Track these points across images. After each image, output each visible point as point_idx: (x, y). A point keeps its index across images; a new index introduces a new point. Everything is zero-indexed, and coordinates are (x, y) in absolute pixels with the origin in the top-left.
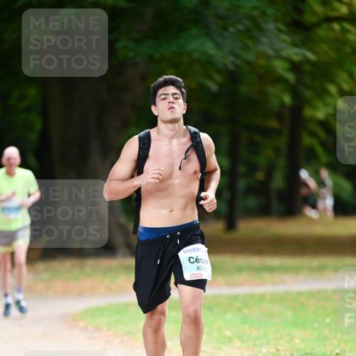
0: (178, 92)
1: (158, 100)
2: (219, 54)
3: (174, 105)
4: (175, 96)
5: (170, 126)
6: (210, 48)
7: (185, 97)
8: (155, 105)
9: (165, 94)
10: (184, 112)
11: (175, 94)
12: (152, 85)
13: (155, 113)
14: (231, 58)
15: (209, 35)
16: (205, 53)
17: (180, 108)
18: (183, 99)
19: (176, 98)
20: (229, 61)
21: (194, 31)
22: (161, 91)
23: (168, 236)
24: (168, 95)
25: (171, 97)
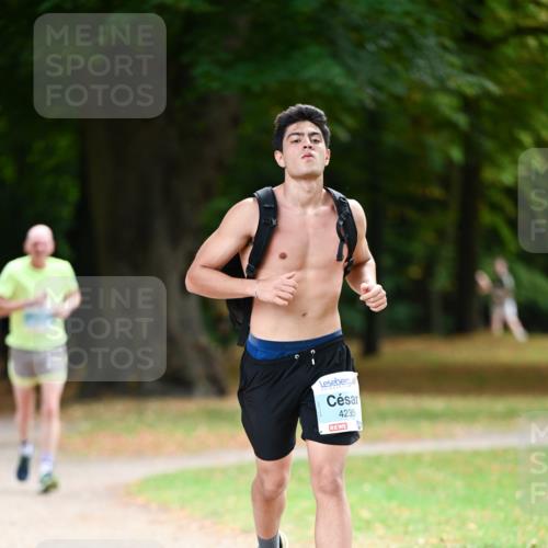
0: (318, 130)
1: (286, 143)
2: (352, 85)
3: (313, 152)
4: (314, 138)
5: (304, 184)
6: (337, 74)
7: (329, 140)
8: (281, 150)
9: (298, 134)
10: (327, 164)
11: (314, 134)
13: (281, 163)
14: (370, 91)
15: (336, 56)
16: (329, 83)
17: (321, 156)
18: (326, 142)
19: (315, 141)
20: (367, 96)
22: (291, 129)
23: (296, 356)
24: (302, 134)
25: (307, 138)
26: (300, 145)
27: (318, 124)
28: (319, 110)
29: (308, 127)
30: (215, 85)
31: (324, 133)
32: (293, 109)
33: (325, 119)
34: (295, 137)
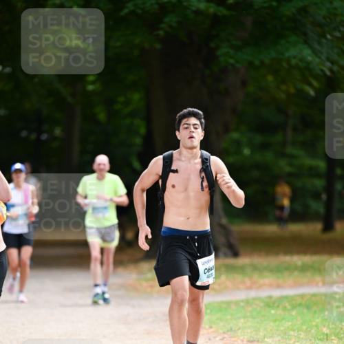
0: (198, 122)
1: (181, 128)
2: (317, 60)
3: (194, 135)
4: (195, 126)
5: (190, 151)
6: (307, 54)
8: (179, 131)
9: (187, 124)
10: (202, 138)
11: (195, 124)
12: (178, 115)
13: (179, 138)
14: (328, 64)
15: (306, 42)
21: (293, 38)
22: (184, 121)
23: (188, 237)
24: (190, 125)
25: (192, 127)
26: (188, 131)
27: (199, 119)
29: (193, 120)
30: (232, 61)
31: (201, 123)
33: (203, 116)
34: (186, 126)
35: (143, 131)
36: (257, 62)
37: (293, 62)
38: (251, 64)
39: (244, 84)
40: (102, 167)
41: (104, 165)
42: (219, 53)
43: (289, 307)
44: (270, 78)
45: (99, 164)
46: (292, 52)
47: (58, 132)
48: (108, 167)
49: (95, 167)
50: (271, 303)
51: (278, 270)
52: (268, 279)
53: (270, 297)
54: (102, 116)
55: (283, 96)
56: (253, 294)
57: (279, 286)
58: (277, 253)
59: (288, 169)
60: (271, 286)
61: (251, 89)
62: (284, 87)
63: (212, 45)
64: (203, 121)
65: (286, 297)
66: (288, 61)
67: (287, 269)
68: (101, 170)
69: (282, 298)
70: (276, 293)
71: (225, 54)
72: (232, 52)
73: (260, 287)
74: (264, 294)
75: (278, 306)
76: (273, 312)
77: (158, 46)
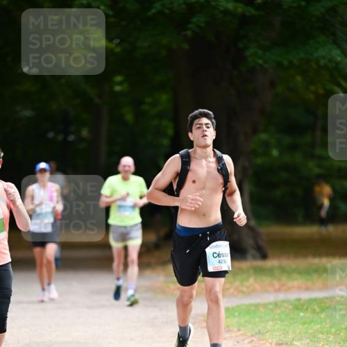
0: (209, 122)
9: (199, 124)
11: (207, 124)
18: (213, 127)
23: (200, 235)
24: (202, 124)
25: (204, 126)
26: (201, 130)
28: (209, 112)
29: (205, 120)
30: (260, 62)
31: (213, 123)
32: (196, 112)
33: (213, 116)
35: (170, 132)
36: (286, 63)
37: (322, 62)
38: (279, 65)
39: (273, 84)
40: (127, 168)
41: (129, 166)
42: (248, 53)
43: (318, 310)
44: (299, 78)
45: (125, 166)
46: (321, 52)
47: (85, 133)
48: (133, 169)
49: (120, 168)
50: (299, 306)
51: (307, 272)
52: (297, 281)
53: (299, 300)
54: (129, 117)
55: (312, 96)
56: (281, 296)
57: (307, 289)
58: (305, 256)
59: (317, 171)
60: (300, 288)
61: (279, 89)
62: (313, 88)
63: (241, 45)
64: (213, 120)
65: (315, 300)
66: (317, 62)
67: (316, 271)
68: (126, 172)
69: (310, 301)
70: (305, 296)
71: (254, 54)
72: (260, 52)
73: (289, 289)
74: (293, 296)
75: (307, 309)
76: (302, 314)
77: (186, 46)
